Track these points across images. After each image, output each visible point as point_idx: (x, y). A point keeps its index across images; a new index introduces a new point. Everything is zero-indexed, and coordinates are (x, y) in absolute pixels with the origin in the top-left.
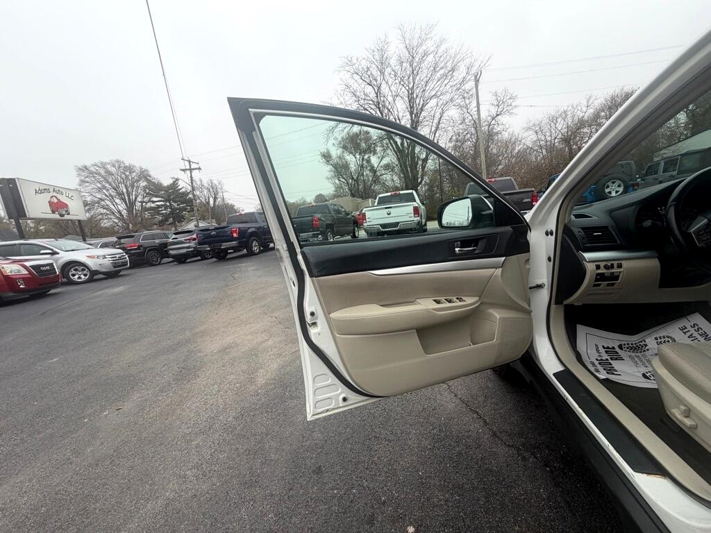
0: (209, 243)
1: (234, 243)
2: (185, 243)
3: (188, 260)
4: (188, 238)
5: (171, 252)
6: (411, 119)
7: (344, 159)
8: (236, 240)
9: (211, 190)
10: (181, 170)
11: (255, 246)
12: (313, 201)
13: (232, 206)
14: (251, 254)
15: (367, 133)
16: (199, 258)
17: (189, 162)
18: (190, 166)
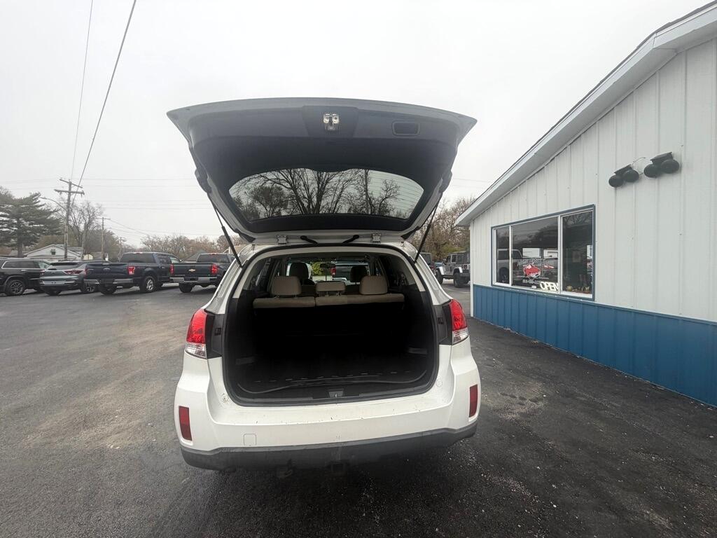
0: (99, 278)
1: (128, 280)
2: (66, 275)
3: (61, 293)
4: (71, 270)
5: (44, 283)
6: (318, 187)
7: (255, 208)
8: (131, 278)
9: (86, 213)
10: (56, 190)
11: (150, 284)
12: (216, 242)
13: (110, 234)
14: (144, 291)
15: (280, 189)
16: (79, 291)
17: (70, 184)
18: (70, 189)
